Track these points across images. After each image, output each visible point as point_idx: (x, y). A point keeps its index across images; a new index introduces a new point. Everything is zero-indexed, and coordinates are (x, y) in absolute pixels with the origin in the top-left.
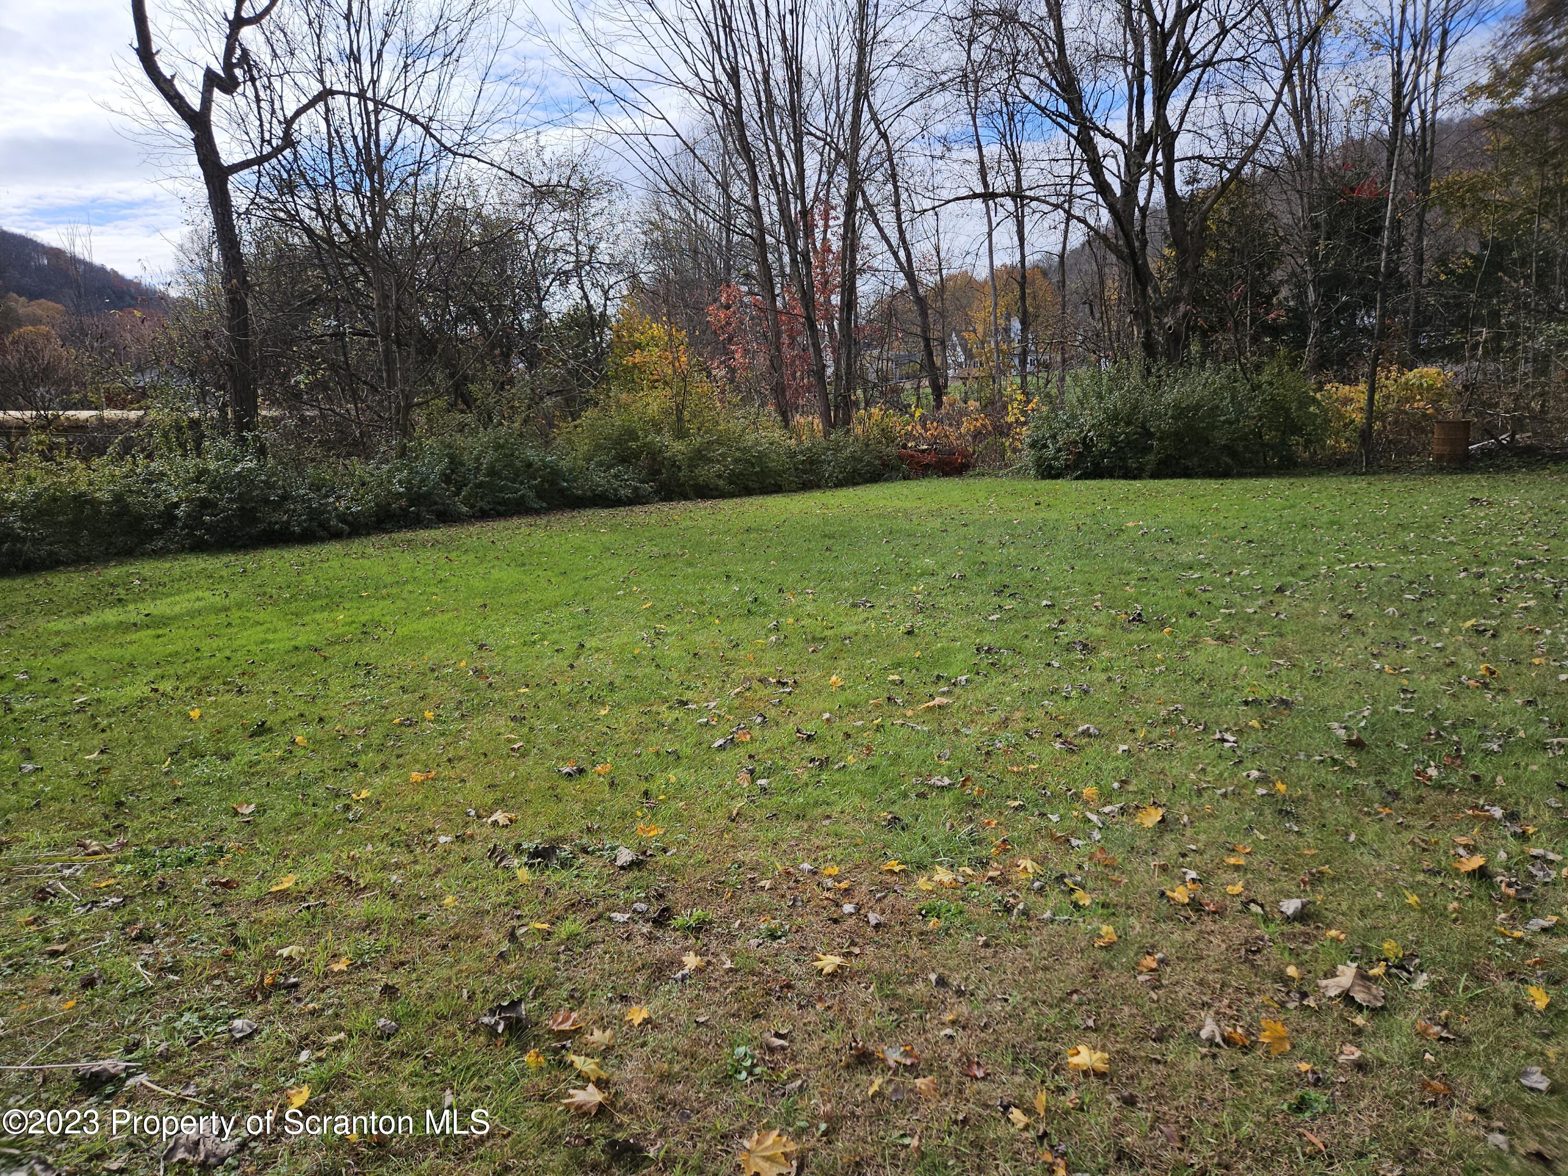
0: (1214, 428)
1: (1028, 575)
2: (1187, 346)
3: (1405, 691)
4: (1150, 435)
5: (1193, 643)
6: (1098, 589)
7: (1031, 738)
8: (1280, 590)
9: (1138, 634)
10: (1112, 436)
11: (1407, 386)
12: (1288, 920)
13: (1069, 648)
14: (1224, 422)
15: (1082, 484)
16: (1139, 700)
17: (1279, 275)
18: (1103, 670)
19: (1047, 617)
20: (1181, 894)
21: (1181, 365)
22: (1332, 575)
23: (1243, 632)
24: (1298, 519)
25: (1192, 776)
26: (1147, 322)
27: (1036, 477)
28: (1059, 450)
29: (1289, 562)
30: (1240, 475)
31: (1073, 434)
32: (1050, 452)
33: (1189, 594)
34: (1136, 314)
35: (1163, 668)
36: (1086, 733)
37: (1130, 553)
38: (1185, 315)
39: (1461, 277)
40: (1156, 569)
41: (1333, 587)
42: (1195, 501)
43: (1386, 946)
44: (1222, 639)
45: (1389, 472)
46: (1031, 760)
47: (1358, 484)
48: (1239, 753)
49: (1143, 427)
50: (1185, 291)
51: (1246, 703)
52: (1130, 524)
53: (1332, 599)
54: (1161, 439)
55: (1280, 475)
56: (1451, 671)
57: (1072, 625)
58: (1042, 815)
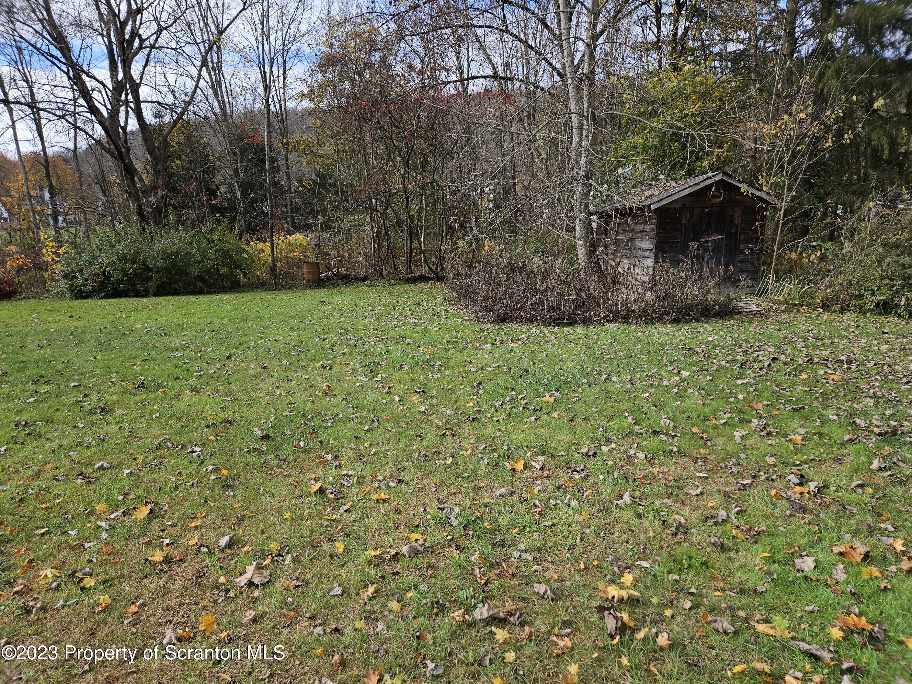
0: (189, 265)
1: (60, 367)
2: (166, 216)
3: (290, 404)
4: (150, 270)
5: (177, 397)
6: (114, 370)
7: (58, 480)
8: (229, 358)
9: (142, 395)
10: (123, 270)
11: (290, 245)
12: (223, 550)
13: (91, 412)
14: (195, 262)
15: (105, 302)
16: (141, 438)
17: (218, 179)
18: (116, 423)
19: (75, 394)
20: (158, 556)
21: (164, 227)
22: (257, 346)
23: (208, 384)
24: (239, 317)
25: (173, 479)
26: (138, 199)
27: (71, 299)
28: (86, 280)
29: (234, 341)
30: (209, 293)
31: (95, 269)
32: (80, 281)
33: (176, 367)
34: (130, 194)
35: (158, 415)
36: (102, 468)
37: (138, 344)
38: (162, 197)
39: (309, 190)
40: (154, 353)
41: (257, 353)
42: (181, 309)
43: (272, 546)
44: (196, 391)
45: (286, 289)
46: (57, 496)
47: (271, 296)
48: (202, 457)
49: (144, 263)
50: (160, 182)
51: (208, 426)
52: (138, 326)
53: (256, 359)
54: (157, 272)
55: (231, 292)
56: (312, 389)
57: (94, 396)
58: (64, 533)
